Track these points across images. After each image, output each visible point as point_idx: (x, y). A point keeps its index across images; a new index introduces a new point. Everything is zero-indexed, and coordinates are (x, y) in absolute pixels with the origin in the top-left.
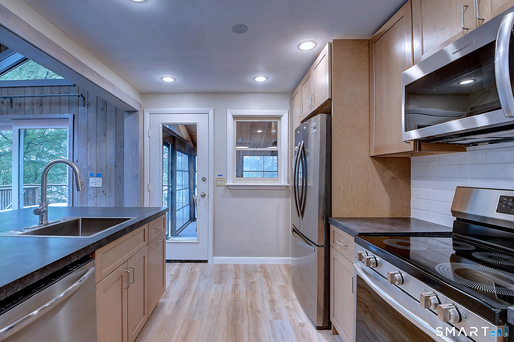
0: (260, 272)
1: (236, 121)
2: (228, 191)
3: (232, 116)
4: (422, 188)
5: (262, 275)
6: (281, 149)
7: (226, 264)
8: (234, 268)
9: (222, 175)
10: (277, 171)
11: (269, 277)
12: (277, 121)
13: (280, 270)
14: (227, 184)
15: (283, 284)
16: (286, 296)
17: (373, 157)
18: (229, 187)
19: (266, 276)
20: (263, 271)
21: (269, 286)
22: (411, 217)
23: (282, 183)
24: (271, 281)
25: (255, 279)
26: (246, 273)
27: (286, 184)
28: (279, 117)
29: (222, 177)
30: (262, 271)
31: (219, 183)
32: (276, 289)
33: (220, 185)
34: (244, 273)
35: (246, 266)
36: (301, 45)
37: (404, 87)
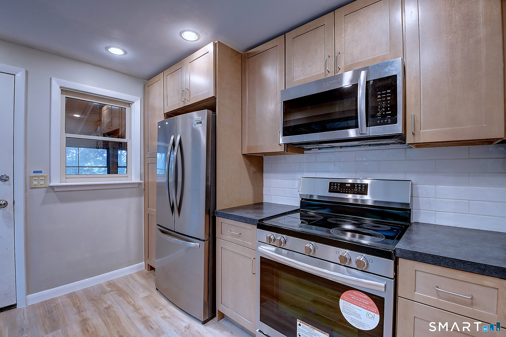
0: (110, 291)
1: (65, 96)
2: (53, 194)
3: (60, 87)
4: (272, 180)
5: (116, 294)
6: (132, 141)
7: (53, 299)
8: (68, 300)
9: (41, 172)
10: (127, 167)
11: (126, 293)
12: (125, 107)
13: (135, 281)
14: (51, 184)
15: (146, 294)
16: (156, 306)
17: (244, 155)
18: (54, 188)
19: (121, 293)
20: (114, 289)
21: (131, 303)
22: (264, 201)
23: (133, 179)
24: (130, 296)
25: (109, 303)
26: (92, 300)
27: (138, 181)
28: (129, 104)
29: (40, 174)
30: (112, 289)
31: (35, 183)
32: (141, 303)
33: (37, 186)
34: (89, 301)
35: (86, 292)
36: (183, 33)
37: (283, 102)
